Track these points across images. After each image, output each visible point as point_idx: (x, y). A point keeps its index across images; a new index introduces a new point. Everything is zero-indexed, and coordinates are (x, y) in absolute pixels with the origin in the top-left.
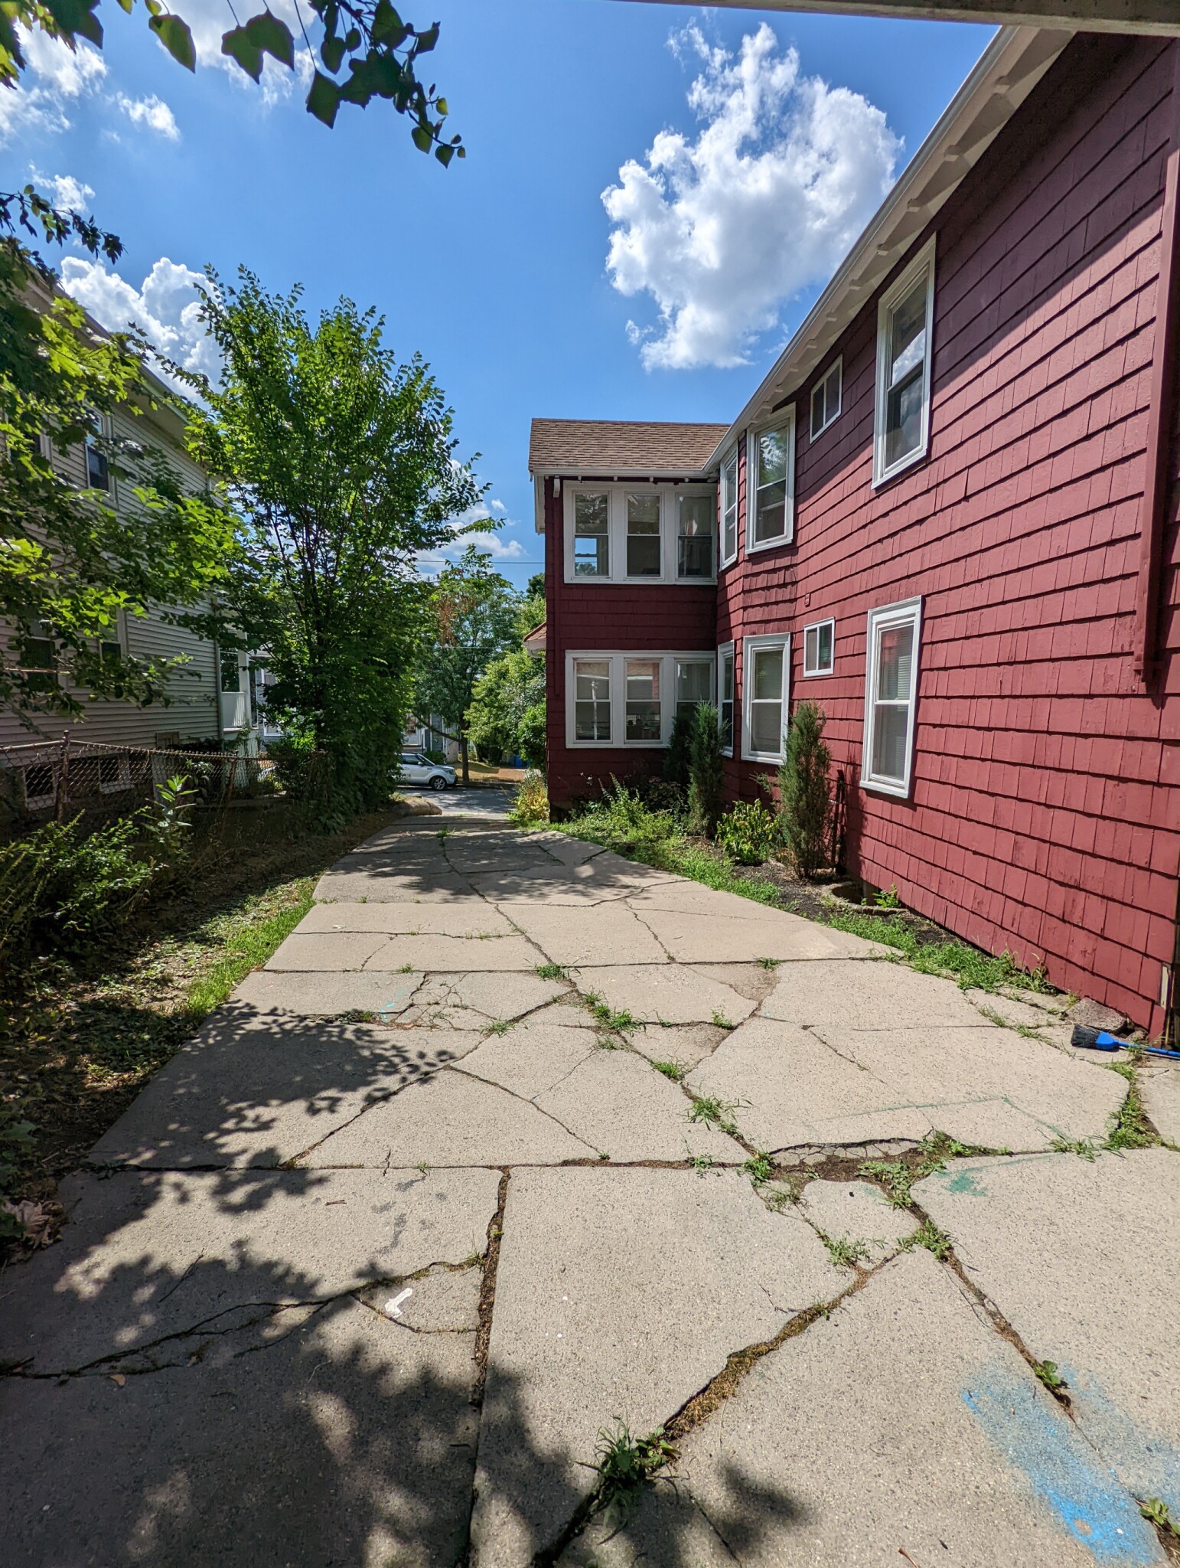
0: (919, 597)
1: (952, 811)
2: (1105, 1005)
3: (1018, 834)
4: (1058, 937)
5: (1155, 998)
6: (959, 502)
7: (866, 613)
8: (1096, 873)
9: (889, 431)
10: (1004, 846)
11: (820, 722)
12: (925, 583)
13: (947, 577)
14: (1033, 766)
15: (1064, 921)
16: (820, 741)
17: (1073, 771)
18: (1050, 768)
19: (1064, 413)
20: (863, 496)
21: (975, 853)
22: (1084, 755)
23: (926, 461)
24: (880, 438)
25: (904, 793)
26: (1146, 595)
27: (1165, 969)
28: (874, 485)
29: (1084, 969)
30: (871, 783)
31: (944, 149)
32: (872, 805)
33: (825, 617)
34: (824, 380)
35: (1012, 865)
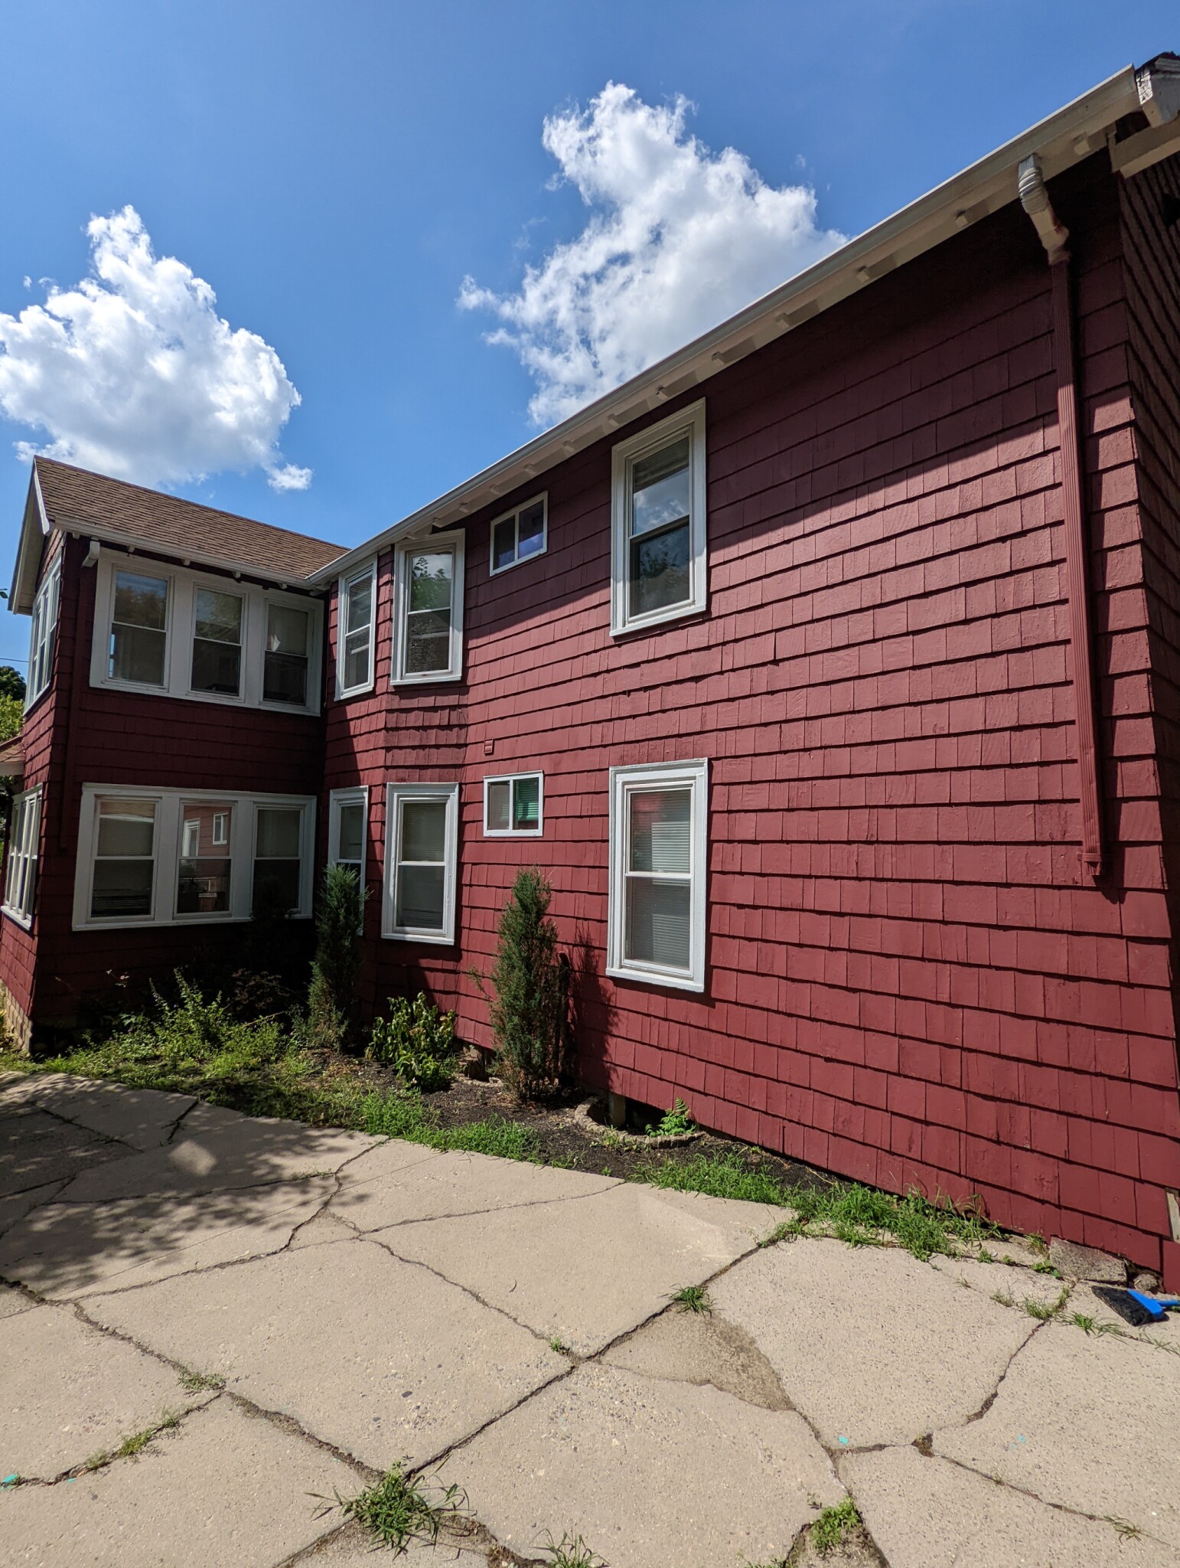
0: (706, 760)
1: (782, 1009)
2: (1085, 1245)
3: (902, 1037)
4: (989, 1162)
5: (1166, 1233)
6: (764, 664)
7: (608, 769)
8: (1046, 1086)
9: (631, 580)
10: (885, 1052)
11: (545, 896)
12: (712, 744)
13: (747, 741)
14: (922, 959)
15: (998, 1142)
16: (545, 919)
17: (990, 967)
18: (951, 963)
19: (926, 595)
20: (590, 642)
21: (827, 1060)
22: (1006, 949)
23: (705, 617)
24: (620, 585)
25: (698, 986)
26: (1094, 785)
27: (1171, 1197)
28: (613, 633)
29: (1043, 1202)
30: (624, 970)
31: (778, 314)
32: (623, 998)
33: (526, 769)
34: (515, 512)
35: (898, 1074)
